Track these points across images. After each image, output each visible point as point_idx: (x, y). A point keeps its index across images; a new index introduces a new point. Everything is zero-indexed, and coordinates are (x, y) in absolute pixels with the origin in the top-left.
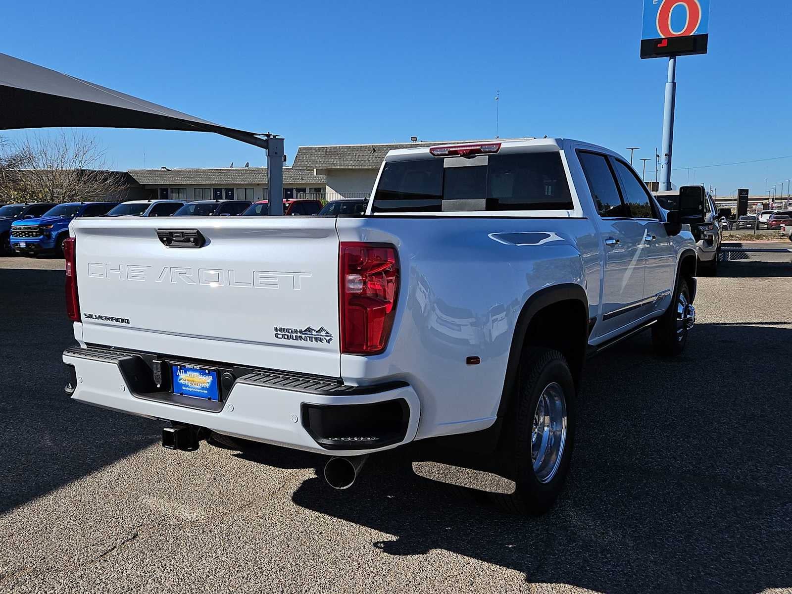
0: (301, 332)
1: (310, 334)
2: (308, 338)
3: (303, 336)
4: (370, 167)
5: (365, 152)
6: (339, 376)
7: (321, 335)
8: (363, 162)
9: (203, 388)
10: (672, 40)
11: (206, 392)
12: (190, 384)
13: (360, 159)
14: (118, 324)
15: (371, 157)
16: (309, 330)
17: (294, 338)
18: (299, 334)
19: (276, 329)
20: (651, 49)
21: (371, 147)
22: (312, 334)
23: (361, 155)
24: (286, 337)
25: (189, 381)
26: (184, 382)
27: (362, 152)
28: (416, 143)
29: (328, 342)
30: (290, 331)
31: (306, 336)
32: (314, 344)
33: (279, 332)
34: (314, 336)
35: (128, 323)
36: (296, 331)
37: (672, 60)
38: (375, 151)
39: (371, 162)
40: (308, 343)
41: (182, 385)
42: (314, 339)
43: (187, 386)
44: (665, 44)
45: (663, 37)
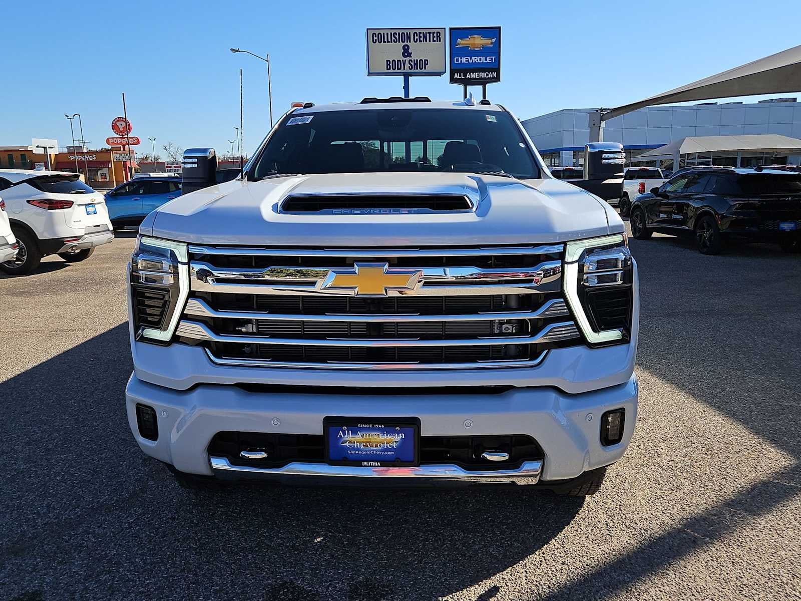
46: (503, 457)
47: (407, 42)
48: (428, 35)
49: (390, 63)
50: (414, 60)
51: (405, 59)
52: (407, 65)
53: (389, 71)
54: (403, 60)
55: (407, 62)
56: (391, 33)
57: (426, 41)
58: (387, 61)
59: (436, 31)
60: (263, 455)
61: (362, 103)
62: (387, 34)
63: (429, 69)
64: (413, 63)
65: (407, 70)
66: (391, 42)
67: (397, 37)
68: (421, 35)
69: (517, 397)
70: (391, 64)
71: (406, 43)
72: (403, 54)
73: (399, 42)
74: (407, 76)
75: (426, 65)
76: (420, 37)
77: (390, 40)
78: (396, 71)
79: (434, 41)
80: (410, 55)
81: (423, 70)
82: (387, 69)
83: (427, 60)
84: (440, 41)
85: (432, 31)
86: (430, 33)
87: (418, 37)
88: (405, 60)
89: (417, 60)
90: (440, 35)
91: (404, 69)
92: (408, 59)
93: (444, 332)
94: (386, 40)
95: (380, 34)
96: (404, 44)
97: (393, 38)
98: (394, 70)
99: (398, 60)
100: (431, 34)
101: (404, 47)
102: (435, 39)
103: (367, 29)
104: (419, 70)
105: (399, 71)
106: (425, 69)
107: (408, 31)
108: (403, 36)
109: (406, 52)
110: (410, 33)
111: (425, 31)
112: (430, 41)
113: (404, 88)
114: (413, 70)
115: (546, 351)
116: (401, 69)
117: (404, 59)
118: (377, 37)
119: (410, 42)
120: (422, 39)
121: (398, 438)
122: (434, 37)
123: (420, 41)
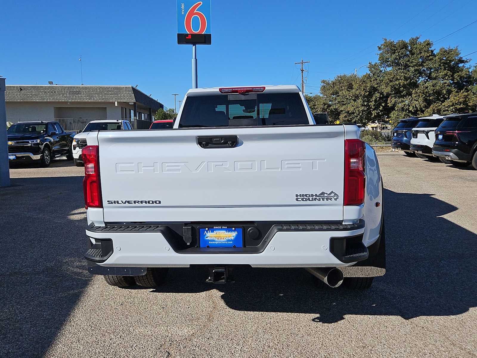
0: (316, 195)
1: (323, 196)
2: (321, 199)
3: (318, 198)
4: (19, 101)
5: (14, 90)
6: (342, 220)
7: (331, 196)
8: (12, 97)
9: (229, 240)
10: (193, 35)
11: (232, 242)
12: (216, 239)
13: (10, 95)
14: (148, 205)
15: (19, 94)
16: (323, 193)
17: (311, 200)
18: (314, 197)
19: (297, 196)
20: (183, 39)
21: (19, 87)
22: (324, 196)
23: (11, 92)
24: (304, 200)
25: (215, 237)
26: (210, 238)
27: (11, 90)
28: (52, 86)
29: (336, 200)
30: (308, 196)
31: (320, 197)
32: (325, 202)
33: (299, 197)
34: (325, 197)
35: (160, 202)
36: (312, 195)
37: (194, 46)
38: (21, 90)
39: (19, 97)
40: (321, 202)
41: (209, 240)
42: (325, 199)
43: (214, 241)
44: (190, 37)
45: (189, 33)
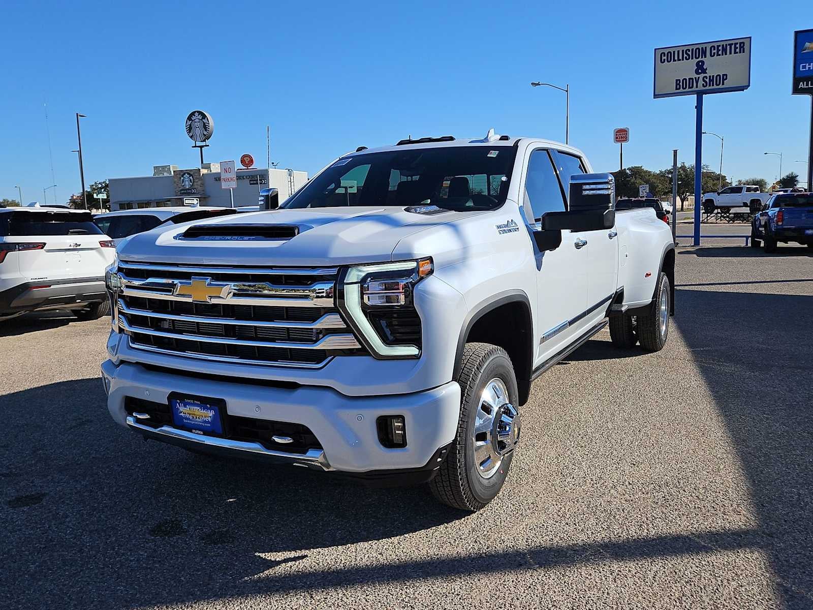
46: (288, 440)
47: (702, 57)
48: (728, 47)
49: (680, 82)
50: (710, 76)
51: (699, 76)
52: (701, 82)
53: (678, 91)
54: (695, 78)
55: (701, 79)
56: (683, 51)
57: (726, 54)
58: (677, 80)
59: (739, 41)
60: (146, 416)
61: (397, 145)
62: (678, 52)
63: (727, 84)
64: (708, 80)
65: (700, 87)
66: (683, 60)
67: (690, 53)
68: (720, 48)
69: (299, 392)
70: (681, 84)
71: (700, 59)
72: (697, 72)
73: (692, 59)
74: (700, 95)
75: (724, 80)
76: (718, 50)
77: (681, 58)
78: (687, 90)
79: (735, 53)
80: (704, 71)
81: (721, 86)
82: (677, 89)
83: (726, 75)
84: (744, 52)
85: (733, 42)
86: (731, 45)
87: (716, 51)
88: (699, 78)
89: (713, 76)
90: (744, 45)
91: (697, 87)
92: (702, 75)
93: (255, 334)
94: (676, 58)
95: (670, 53)
96: (698, 60)
97: (685, 55)
98: (685, 89)
99: (689, 79)
100: (733, 46)
101: (697, 64)
102: (738, 50)
103: (655, 49)
104: (715, 87)
105: (690, 90)
106: (723, 84)
107: (704, 46)
108: (698, 52)
109: (700, 68)
110: (706, 48)
111: (724, 43)
112: (730, 53)
113: (696, 107)
114: (708, 88)
115: (330, 358)
116: (692, 87)
117: (697, 76)
118: (666, 56)
119: (705, 57)
120: (720, 52)
121: (211, 413)
122: (736, 48)
123: (718, 55)
